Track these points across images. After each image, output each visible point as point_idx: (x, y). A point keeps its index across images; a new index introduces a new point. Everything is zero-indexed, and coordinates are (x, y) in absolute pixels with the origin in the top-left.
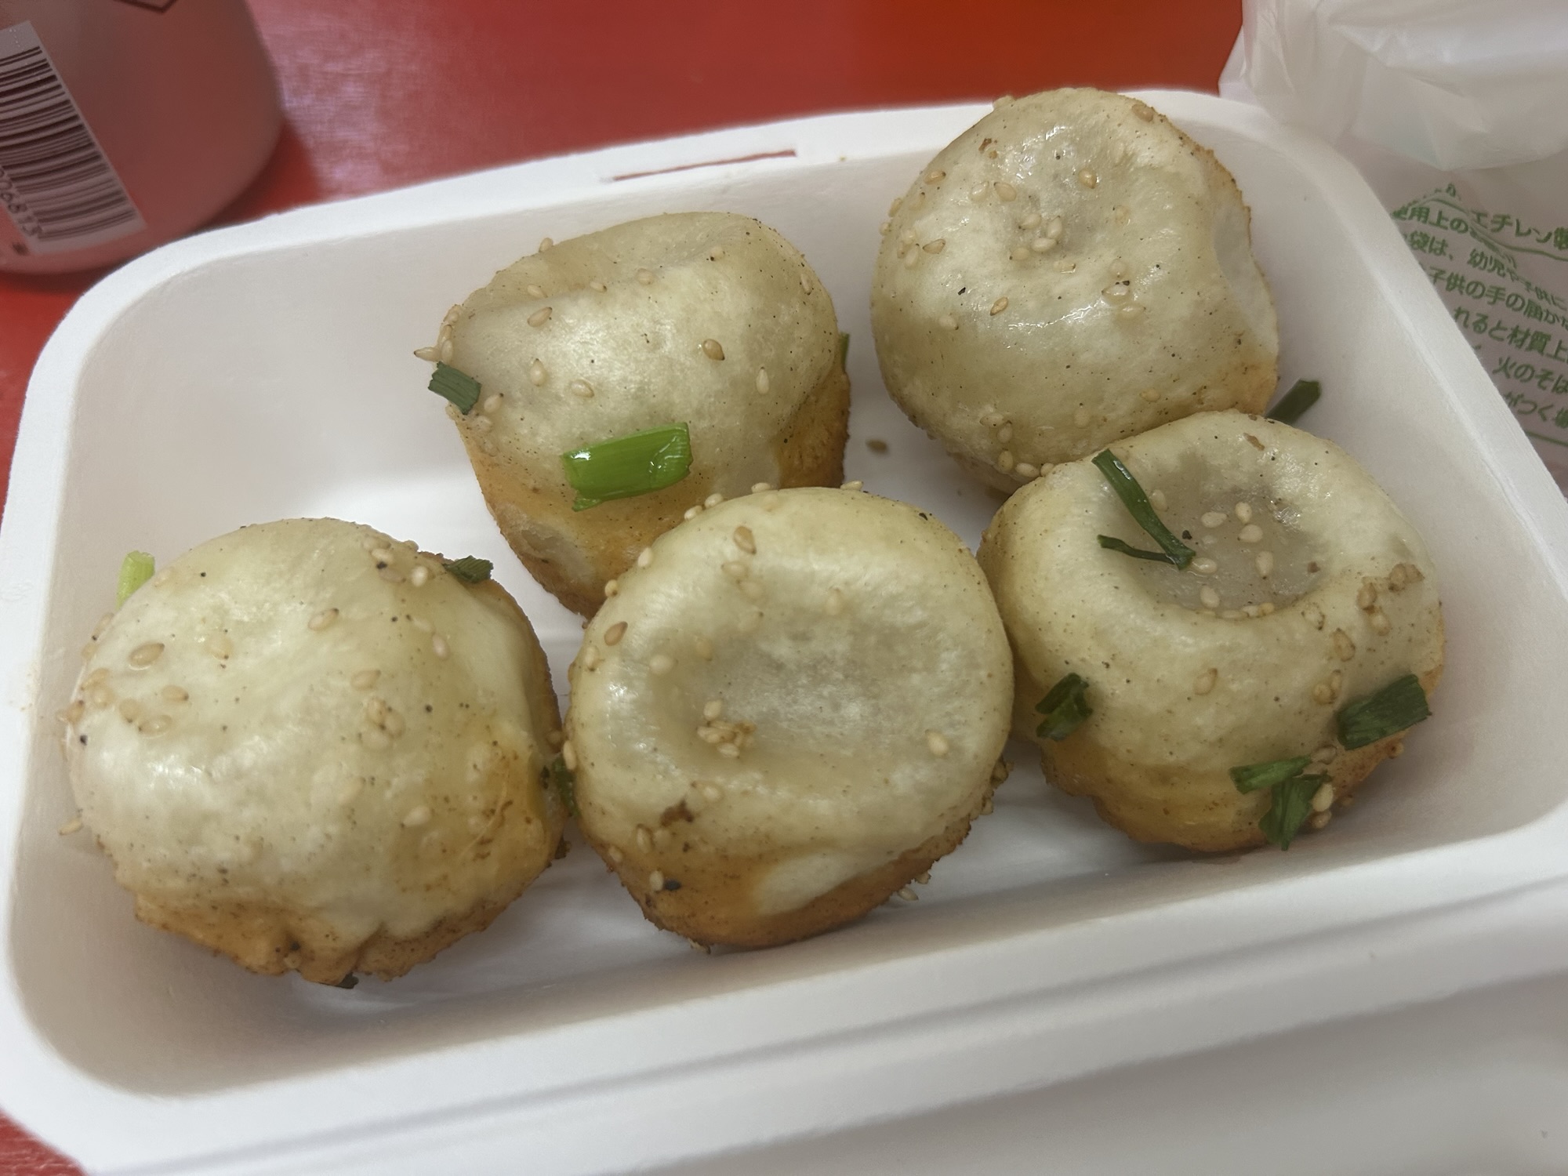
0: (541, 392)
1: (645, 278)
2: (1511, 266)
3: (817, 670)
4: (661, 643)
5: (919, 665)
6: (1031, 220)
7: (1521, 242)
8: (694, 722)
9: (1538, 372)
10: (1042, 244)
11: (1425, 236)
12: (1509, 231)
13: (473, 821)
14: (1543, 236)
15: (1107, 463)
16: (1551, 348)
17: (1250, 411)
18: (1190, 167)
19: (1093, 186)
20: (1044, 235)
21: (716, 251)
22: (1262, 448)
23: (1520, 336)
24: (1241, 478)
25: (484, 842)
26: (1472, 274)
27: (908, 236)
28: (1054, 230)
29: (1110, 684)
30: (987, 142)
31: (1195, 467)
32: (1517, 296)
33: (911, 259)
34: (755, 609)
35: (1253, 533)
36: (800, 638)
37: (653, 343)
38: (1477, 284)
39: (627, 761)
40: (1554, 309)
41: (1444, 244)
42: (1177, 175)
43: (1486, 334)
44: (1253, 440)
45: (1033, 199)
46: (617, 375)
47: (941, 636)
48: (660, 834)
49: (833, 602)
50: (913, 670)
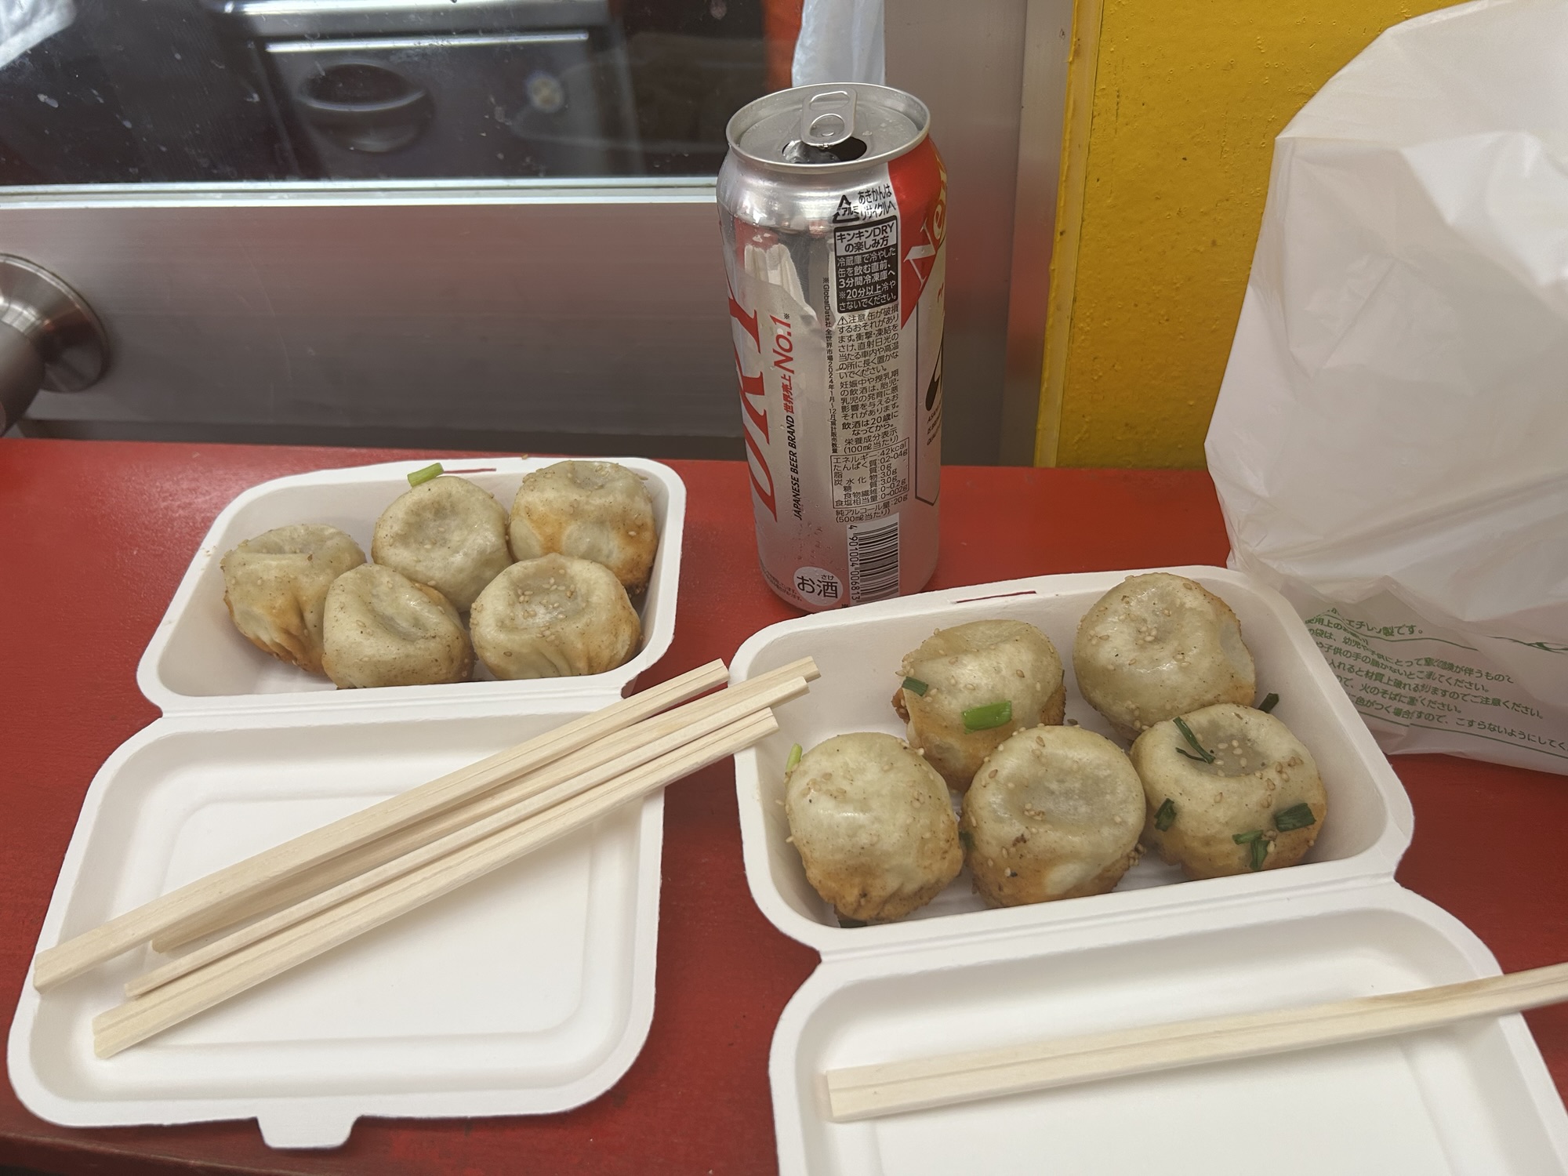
0: (953, 689)
1: (993, 647)
2: (1365, 644)
3: (1068, 794)
4: (1010, 778)
5: (1109, 791)
6: (1144, 629)
7: (1370, 633)
8: (1023, 811)
9: (1381, 691)
10: (1149, 639)
11: (1322, 631)
12: (1364, 629)
13: (941, 843)
14: (1378, 630)
15: (1178, 721)
16: (1385, 680)
17: (1237, 703)
18: (1207, 607)
19: (1169, 616)
20: (1150, 635)
21: (1018, 638)
22: (1241, 718)
23: (1370, 674)
24: (1234, 731)
25: (946, 852)
26: (1345, 647)
27: (1092, 633)
28: (1154, 633)
29: (1181, 801)
30: (1125, 597)
31: (1215, 726)
32: (1367, 657)
33: (1094, 642)
34: (1044, 768)
35: (1238, 751)
36: (1061, 781)
37: (998, 671)
38: (1348, 652)
39: (1000, 820)
40: (1385, 663)
41: (1331, 634)
42: (1202, 611)
43: (1354, 673)
44: (1238, 715)
45: (1145, 621)
46: (984, 681)
47: (1117, 780)
48: (1013, 850)
49: (1075, 767)
50: (1107, 793)
